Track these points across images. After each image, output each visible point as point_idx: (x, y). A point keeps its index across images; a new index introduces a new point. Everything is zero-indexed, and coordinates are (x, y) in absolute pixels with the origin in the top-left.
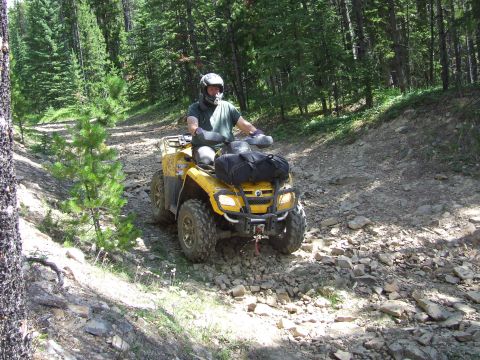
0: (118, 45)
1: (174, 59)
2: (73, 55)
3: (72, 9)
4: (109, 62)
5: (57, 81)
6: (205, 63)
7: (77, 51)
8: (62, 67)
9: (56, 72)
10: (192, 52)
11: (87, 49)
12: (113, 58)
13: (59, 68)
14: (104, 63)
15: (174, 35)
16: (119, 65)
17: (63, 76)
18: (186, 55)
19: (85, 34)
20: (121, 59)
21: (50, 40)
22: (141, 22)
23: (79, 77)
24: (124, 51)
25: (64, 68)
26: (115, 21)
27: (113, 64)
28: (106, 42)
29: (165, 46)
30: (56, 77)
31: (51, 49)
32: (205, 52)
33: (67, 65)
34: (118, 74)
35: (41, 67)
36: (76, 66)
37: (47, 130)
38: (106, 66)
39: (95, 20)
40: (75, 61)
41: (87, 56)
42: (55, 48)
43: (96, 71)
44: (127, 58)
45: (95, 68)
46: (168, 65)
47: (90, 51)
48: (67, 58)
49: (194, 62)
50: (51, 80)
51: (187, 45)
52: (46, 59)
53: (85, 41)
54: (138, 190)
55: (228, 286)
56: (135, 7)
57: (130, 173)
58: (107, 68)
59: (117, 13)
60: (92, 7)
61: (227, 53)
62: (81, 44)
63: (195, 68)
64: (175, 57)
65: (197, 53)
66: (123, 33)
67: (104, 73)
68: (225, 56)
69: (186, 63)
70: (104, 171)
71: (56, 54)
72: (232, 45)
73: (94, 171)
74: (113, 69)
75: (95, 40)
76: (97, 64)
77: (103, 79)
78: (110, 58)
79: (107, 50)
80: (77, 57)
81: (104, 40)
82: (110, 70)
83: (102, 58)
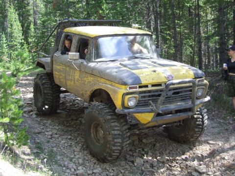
0: (29, 32)
2: (4, 36)
3: (5, 10)
4: (23, 41)
7: (6, 34)
11: (12, 33)
12: (26, 39)
14: (20, 41)
16: (28, 43)
19: (11, 25)
20: (30, 40)
22: (42, 21)
23: (6, 48)
24: (32, 36)
26: (29, 19)
27: (25, 43)
28: (23, 30)
34: (28, 48)
36: (5, 42)
38: (21, 43)
39: (17, 18)
40: (4, 39)
43: (16, 45)
44: (34, 40)
45: (15, 43)
53: (11, 28)
54: (31, 113)
55: (75, 170)
56: (40, 13)
57: (28, 103)
58: (22, 45)
59: (30, 15)
60: (16, 11)
62: (9, 30)
66: (32, 26)
67: (20, 47)
74: (25, 45)
75: (17, 29)
76: (16, 42)
77: (19, 50)
78: (24, 39)
79: (23, 34)
80: (6, 37)
81: (21, 29)
82: (23, 45)
83: (19, 39)
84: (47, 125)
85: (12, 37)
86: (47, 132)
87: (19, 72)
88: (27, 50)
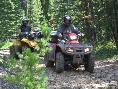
0: (48, 6)
1: (79, 16)
2: (23, 11)
4: (42, 16)
5: (13, 25)
6: (97, 20)
7: (25, 9)
8: (16, 18)
9: (13, 20)
10: (90, 13)
11: (31, 8)
12: (45, 14)
13: (15, 18)
14: (40, 16)
15: (80, 3)
16: (48, 18)
17: (17, 23)
18: (87, 14)
20: (49, 15)
21: (11, 2)
25: (17, 19)
27: (45, 17)
28: (42, 5)
29: (74, 9)
30: (13, 23)
31: (11, 7)
32: (97, 13)
33: (19, 17)
34: (47, 23)
35: (4, 17)
37: (5, 53)
38: (41, 18)
40: (24, 15)
41: (30, 12)
42: (13, 7)
43: (35, 21)
44: (53, 14)
46: (76, 19)
47: (33, 10)
48: (19, 13)
49: (91, 19)
50: (10, 25)
51: (87, 9)
52: (8, 13)
53: (30, 4)
57: (51, 81)
58: (41, 20)
61: (110, 14)
62: (28, 5)
63: (92, 22)
64: (80, 15)
65: (93, 14)
67: (39, 22)
68: (109, 16)
69: (86, 19)
70: (36, 80)
71: (13, 11)
72: (114, 10)
73: (31, 80)
74: (45, 20)
75: (36, 4)
76: (36, 17)
77: (39, 25)
78: (43, 14)
79: (42, 9)
80: (25, 13)
81: (41, 3)
82: (43, 20)
83: (39, 14)
85: (31, 12)
87: (43, 48)
88: (46, 25)
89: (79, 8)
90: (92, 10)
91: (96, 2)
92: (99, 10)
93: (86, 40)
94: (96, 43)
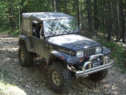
84: (3, 58)
86: (3, 61)
89: (7, 12)
90: (14, 13)
91: (16, 10)
92: (17, 14)
93: (11, 28)
94: (16, 29)
